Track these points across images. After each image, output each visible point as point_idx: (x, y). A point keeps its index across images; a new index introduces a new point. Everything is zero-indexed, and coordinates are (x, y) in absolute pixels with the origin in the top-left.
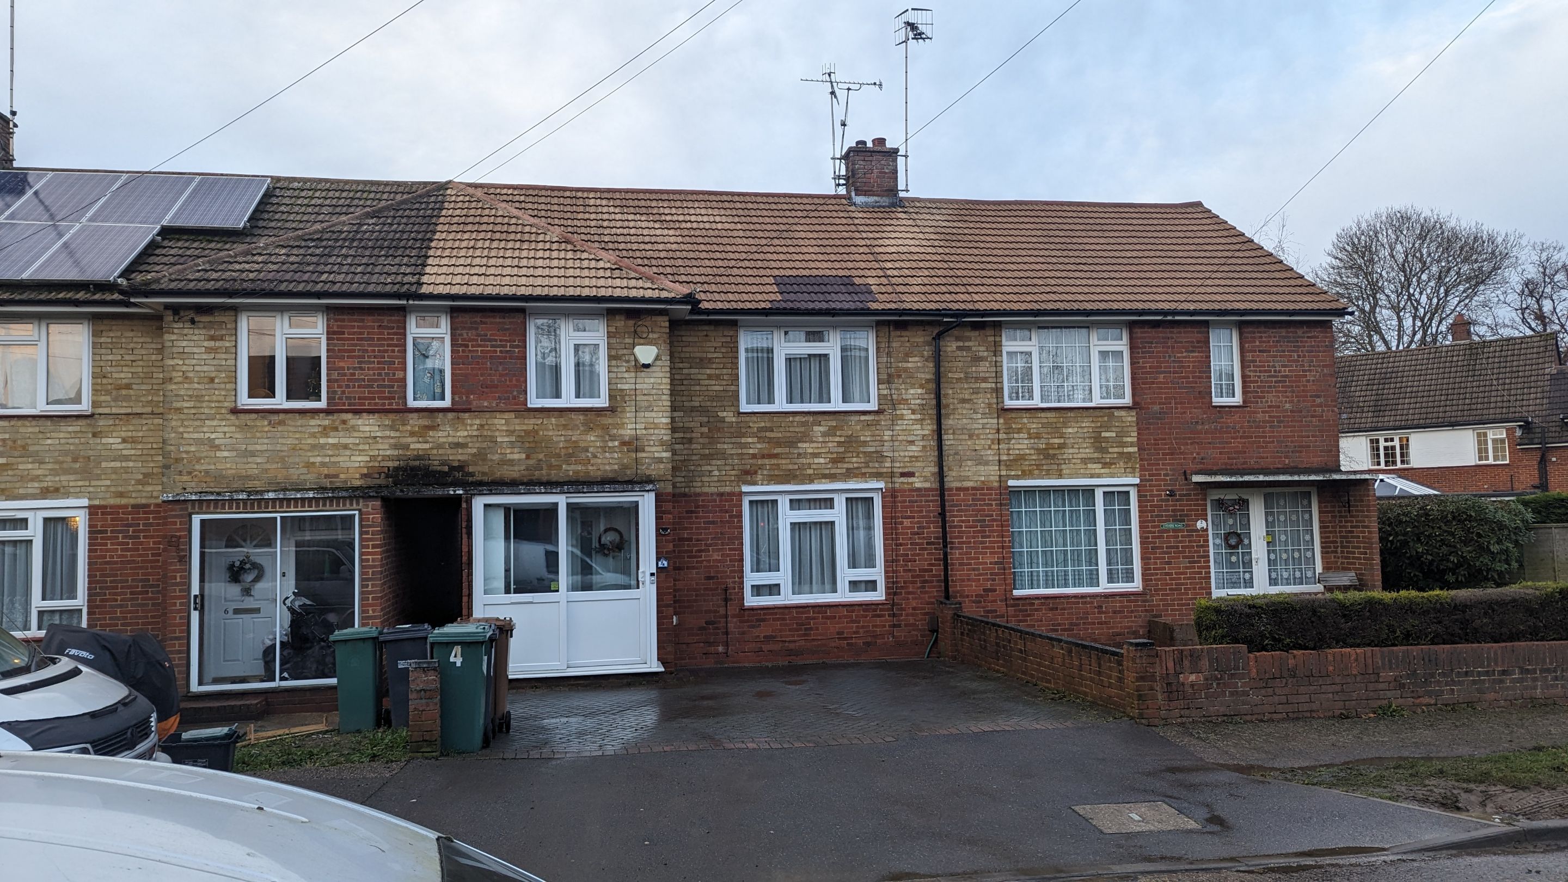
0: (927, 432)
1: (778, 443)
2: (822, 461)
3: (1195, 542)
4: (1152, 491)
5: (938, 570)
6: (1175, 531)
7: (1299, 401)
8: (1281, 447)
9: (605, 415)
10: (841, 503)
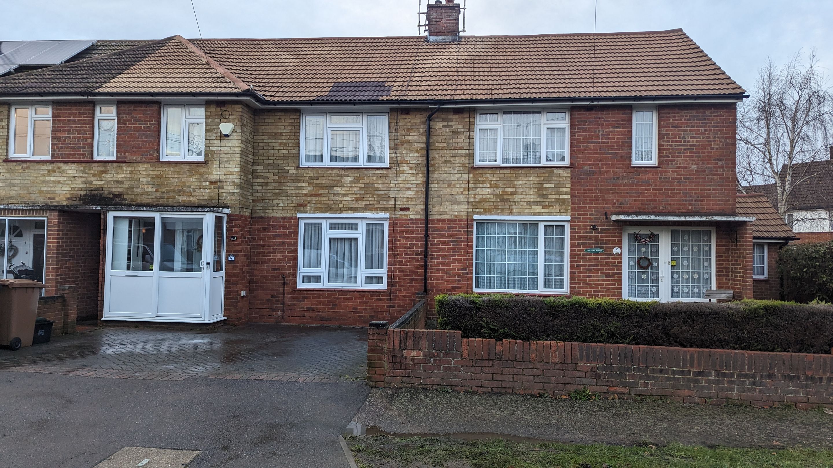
0: (419, 182)
1: (322, 187)
2: (349, 199)
3: (611, 262)
4: (580, 225)
5: (421, 272)
6: (596, 254)
7: (703, 164)
8: (685, 197)
9: (202, 166)
10: (362, 226)
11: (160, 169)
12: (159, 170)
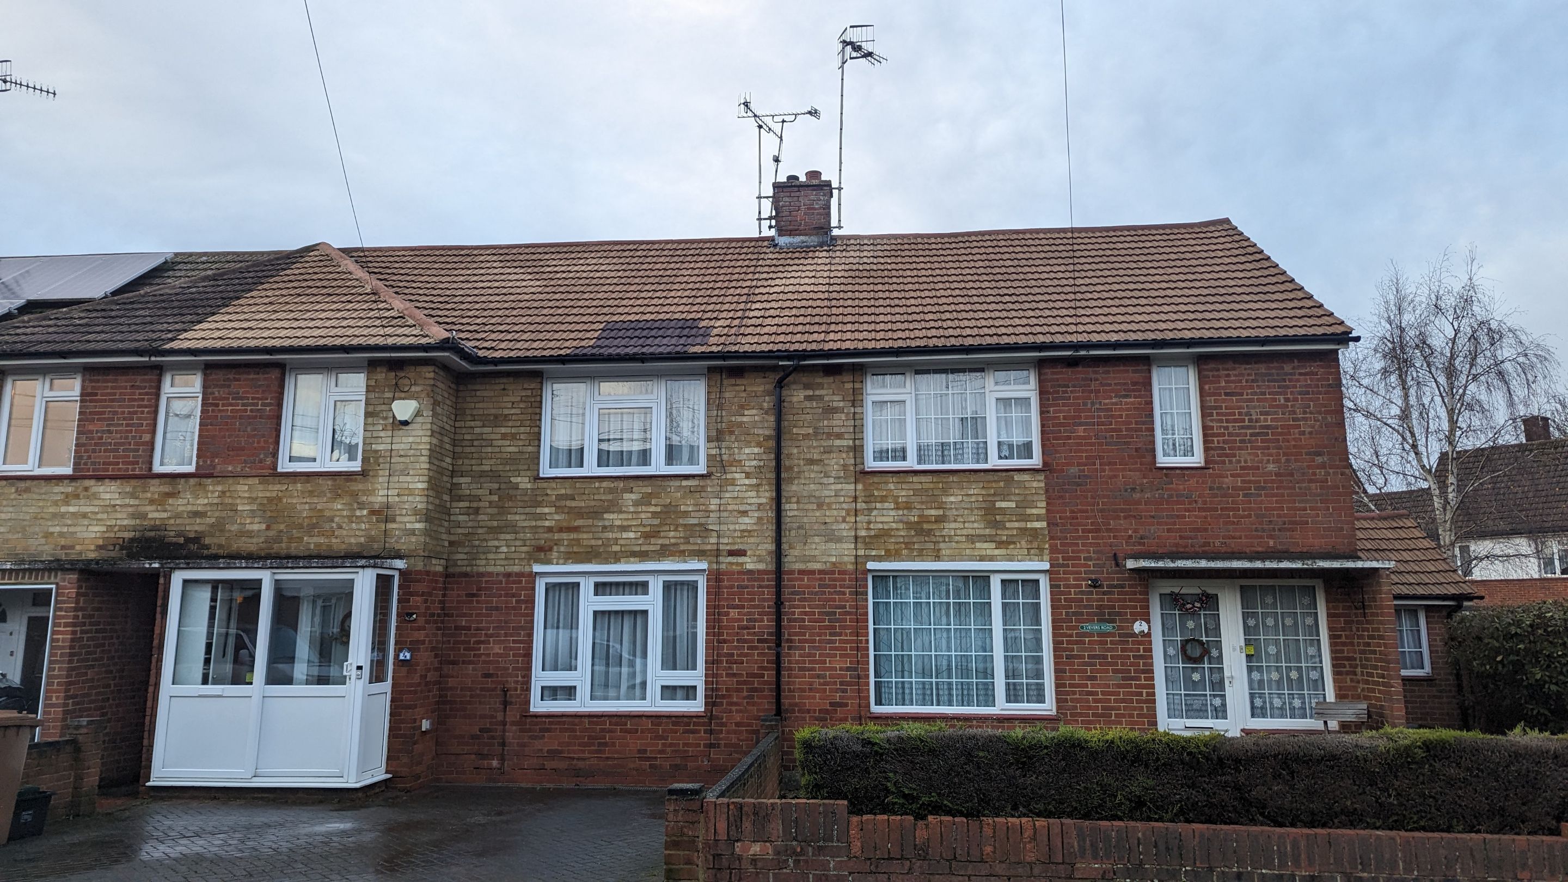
0: (764, 501)
1: (580, 513)
2: (632, 535)
3: (1131, 650)
4: (1068, 579)
5: (769, 675)
6: (1101, 634)
7: (1288, 461)
8: (1261, 523)
9: (356, 480)
10: (656, 587)
11: (278, 487)
12: (275, 489)
